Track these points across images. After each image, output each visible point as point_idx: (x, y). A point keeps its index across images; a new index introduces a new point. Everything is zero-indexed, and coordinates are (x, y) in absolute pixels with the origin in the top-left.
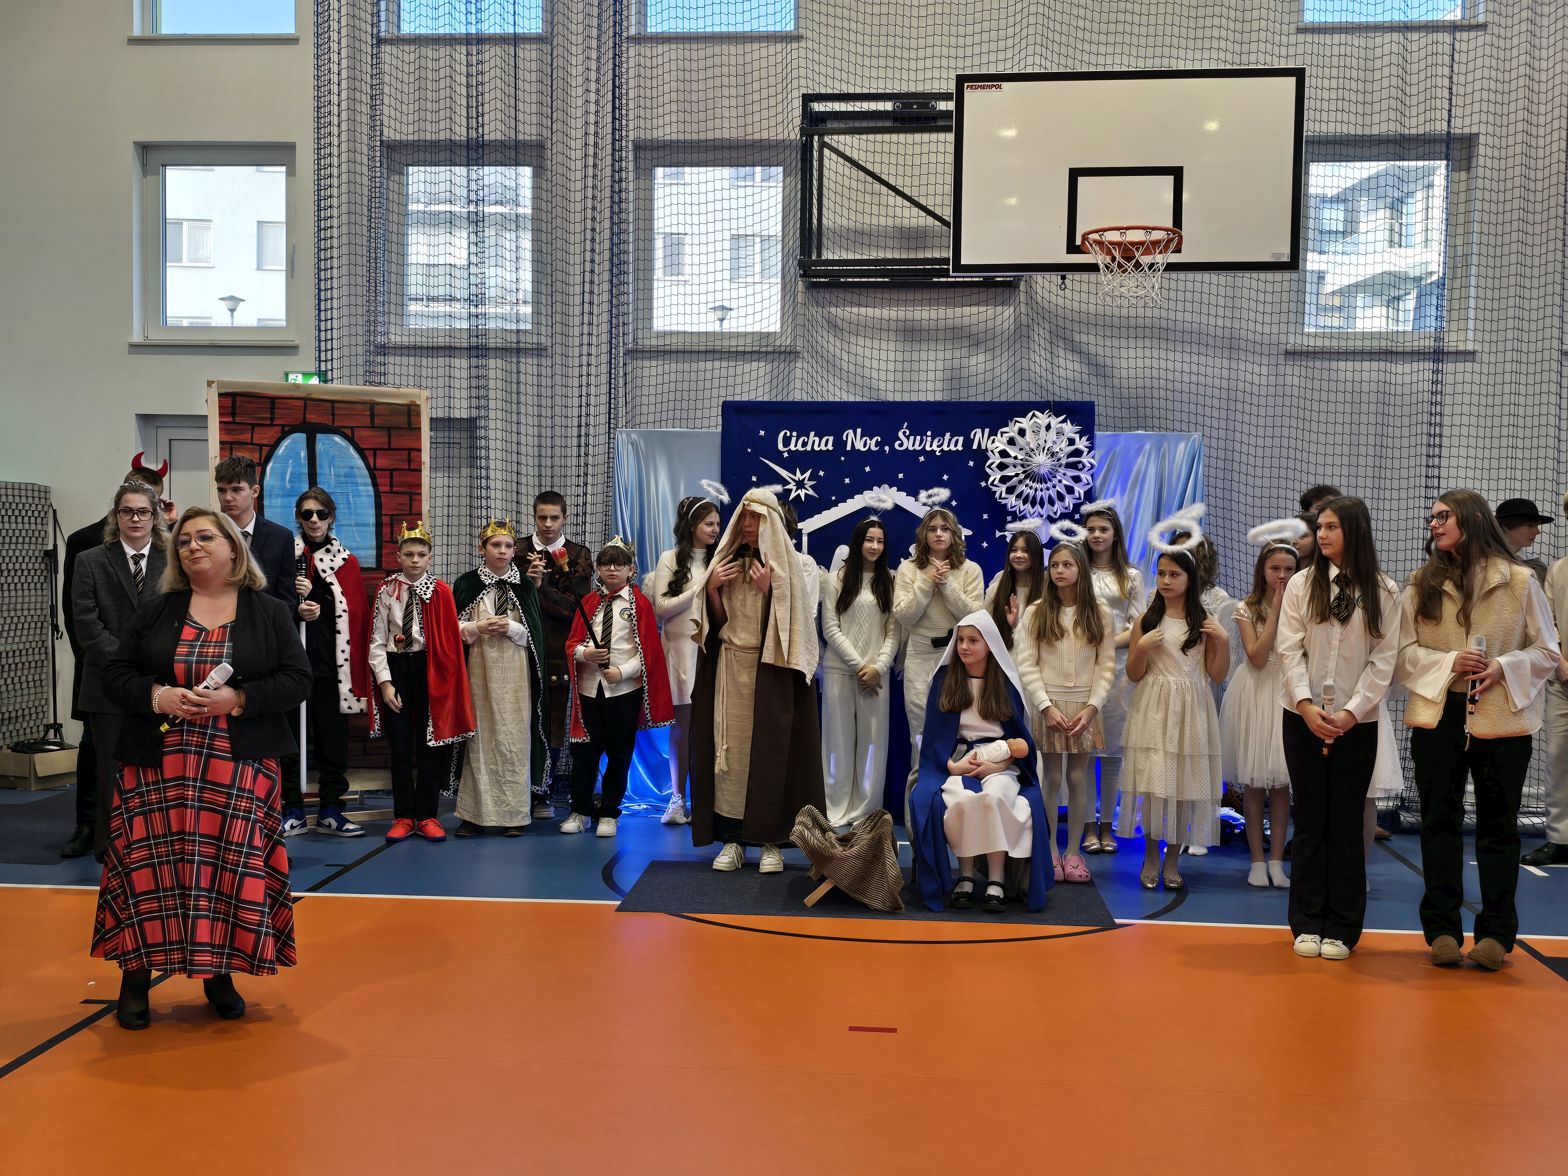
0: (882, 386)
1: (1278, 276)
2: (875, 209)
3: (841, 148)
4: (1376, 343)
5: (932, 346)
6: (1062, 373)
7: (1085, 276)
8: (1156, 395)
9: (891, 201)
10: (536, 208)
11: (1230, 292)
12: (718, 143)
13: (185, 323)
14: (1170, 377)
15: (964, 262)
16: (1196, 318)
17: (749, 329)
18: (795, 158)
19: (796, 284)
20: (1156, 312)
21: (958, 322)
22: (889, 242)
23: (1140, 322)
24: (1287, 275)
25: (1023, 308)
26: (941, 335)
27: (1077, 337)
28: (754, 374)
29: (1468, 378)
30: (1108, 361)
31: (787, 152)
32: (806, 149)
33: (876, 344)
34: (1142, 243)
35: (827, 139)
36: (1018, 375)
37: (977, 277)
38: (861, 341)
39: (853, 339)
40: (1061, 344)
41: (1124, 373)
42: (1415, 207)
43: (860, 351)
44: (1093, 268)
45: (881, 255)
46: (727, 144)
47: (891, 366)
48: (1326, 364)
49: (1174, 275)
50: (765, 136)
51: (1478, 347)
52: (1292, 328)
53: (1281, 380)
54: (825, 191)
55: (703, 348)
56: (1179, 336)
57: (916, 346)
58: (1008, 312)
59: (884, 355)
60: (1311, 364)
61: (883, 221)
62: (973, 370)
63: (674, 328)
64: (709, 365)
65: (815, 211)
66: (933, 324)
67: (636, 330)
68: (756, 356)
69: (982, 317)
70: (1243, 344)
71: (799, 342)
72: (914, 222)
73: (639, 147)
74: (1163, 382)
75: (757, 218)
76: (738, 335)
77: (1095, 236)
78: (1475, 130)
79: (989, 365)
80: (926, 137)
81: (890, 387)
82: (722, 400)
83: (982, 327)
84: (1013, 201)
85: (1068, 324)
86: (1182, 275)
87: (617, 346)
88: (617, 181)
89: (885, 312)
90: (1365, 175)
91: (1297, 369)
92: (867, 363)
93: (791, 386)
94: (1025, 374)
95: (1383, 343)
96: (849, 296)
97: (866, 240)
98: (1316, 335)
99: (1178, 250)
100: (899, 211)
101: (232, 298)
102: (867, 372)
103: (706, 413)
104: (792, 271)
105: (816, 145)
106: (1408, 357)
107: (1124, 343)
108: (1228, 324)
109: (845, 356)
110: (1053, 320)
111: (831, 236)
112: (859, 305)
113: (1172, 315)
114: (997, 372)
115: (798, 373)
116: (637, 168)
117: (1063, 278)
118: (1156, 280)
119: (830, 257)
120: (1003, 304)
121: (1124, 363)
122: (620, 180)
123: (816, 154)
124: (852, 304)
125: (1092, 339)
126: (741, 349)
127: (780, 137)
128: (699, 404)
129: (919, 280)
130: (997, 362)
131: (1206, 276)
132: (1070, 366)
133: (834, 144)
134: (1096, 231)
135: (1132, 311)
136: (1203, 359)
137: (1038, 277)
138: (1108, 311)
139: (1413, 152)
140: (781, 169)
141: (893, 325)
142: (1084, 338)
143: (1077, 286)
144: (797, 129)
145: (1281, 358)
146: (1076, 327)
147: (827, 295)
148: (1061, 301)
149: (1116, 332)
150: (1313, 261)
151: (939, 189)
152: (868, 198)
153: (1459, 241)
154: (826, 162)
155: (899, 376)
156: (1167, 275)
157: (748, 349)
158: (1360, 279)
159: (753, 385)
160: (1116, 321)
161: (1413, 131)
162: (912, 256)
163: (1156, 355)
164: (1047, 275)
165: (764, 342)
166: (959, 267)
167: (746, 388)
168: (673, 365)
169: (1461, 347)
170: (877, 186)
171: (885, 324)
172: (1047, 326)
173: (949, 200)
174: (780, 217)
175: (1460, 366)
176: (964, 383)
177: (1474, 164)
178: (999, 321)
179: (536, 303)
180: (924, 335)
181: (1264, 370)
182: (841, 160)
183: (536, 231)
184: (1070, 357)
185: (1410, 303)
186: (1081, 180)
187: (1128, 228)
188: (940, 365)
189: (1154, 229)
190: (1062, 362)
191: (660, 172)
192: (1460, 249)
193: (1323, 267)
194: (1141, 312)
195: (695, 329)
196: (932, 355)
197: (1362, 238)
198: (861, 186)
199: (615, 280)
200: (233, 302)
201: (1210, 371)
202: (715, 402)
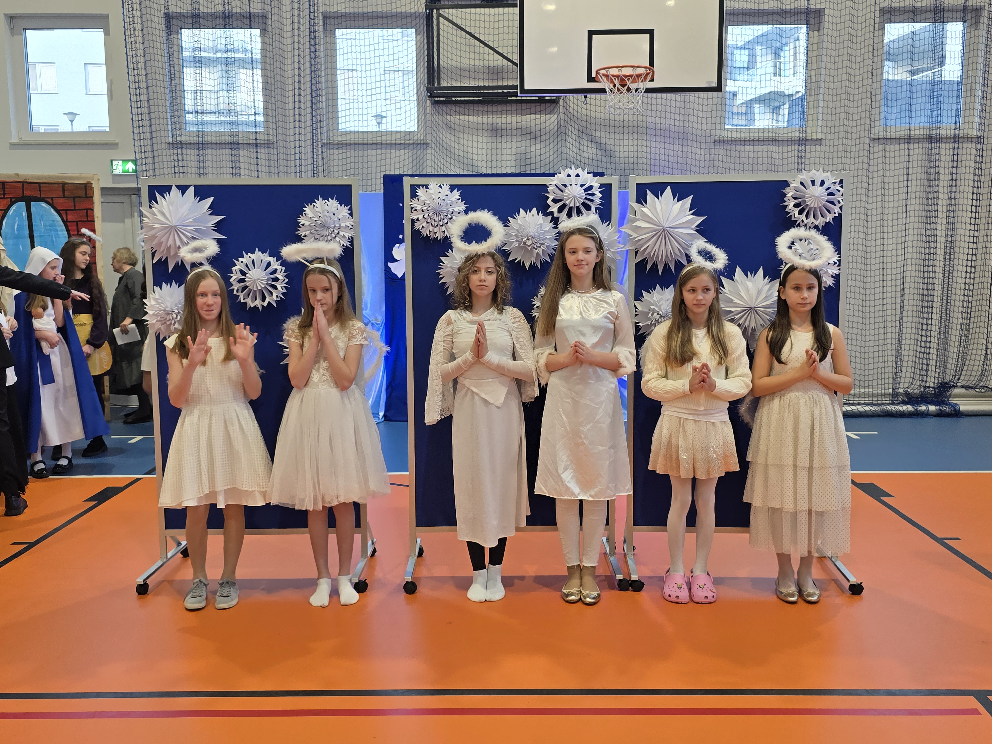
0: (480, 164)
1: (710, 94)
2: (472, 56)
3: (450, 18)
4: (766, 135)
5: (509, 139)
6: (586, 155)
7: (598, 96)
8: (640, 167)
9: (482, 50)
10: (264, 56)
11: (682, 105)
12: (375, 14)
13: (42, 130)
14: (649, 157)
15: (526, 87)
16: (663, 121)
17: (398, 129)
18: (423, 22)
19: (426, 102)
20: (640, 118)
21: (524, 125)
22: (481, 76)
23: (631, 124)
24: (715, 94)
25: (562, 116)
26: (514, 132)
27: (594, 134)
28: (402, 157)
29: (818, 154)
30: (612, 148)
31: (418, 20)
32: (429, 17)
33: (475, 138)
34: (631, 76)
35: (441, 11)
36: (560, 157)
37: (534, 97)
38: (466, 136)
39: (461, 135)
40: (585, 137)
41: (622, 155)
42: (788, 53)
43: (466, 142)
44: (603, 91)
45: (477, 84)
46: (380, 15)
47: (484, 152)
48: (738, 147)
49: (650, 95)
50: (404, 10)
51: (823, 137)
52: (718, 126)
53: (712, 158)
54: (441, 44)
55: (370, 142)
56: (653, 132)
57: (499, 139)
58: (553, 117)
59: (480, 145)
60: (729, 147)
61: (477, 63)
62: (533, 154)
63: (352, 129)
64: (374, 152)
65: (436, 56)
66: (509, 126)
67: (328, 131)
68: (403, 146)
69: (538, 122)
70: (690, 136)
71: (429, 137)
72: (496, 64)
73: (325, 17)
74: (644, 160)
75: (401, 61)
76: (391, 133)
77: (604, 72)
78: (822, 7)
79: (543, 151)
80: (501, 10)
81: (485, 164)
82: (383, 174)
83: (538, 128)
84: (555, 49)
85: (589, 126)
86: (654, 95)
87: (317, 141)
88: (313, 38)
89: (480, 119)
90: (760, 33)
91: (721, 151)
92: (470, 150)
93: (425, 164)
94: (564, 156)
95: (770, 135)
96: (458, 109)
97: (467, 74)
98: (732, 130)
99: (652, 80)
100: (486, 57)
101: (71, 113)
102: (470, 156)
103: (374, 181)
104: (423, 93)
105: (435, 15)
106: (785, 143)
107: (621, 136)
108: (682, 124)
109: (457, 146)
110: (580, 123)
111: (446, 72)
112: (464, 115)
113: (649, 119)
114: (547, 155)
115: (429, 157)
116: (325, 30)
117: (585, 97)
118: (640, 97)
119: (446, 85)
120: (550, 114)
121: (621, 149)
122: (315, 38)
123: (435, 21)
124: (460, 114)
125: (603, 134)
126: (393, 142)
127: (413, 10)
128: (369, 176)
129: (500, 98)
130: (547, 149)
131: (669, 95)
132: (590, 151)
133: (446, 15)
134: (604, 69)
135: (626, 117)
136: (667, 146)
137: (570, 96)
138: (612, 117)
139: (788, 20)
140: (414, 30)
141: (485, 127)
142: (598, 134)
143: (593, 102)
144: (423, 6)
145: (712, 144)
146: (593, 128)
147: (445, 109)
148: (584, 111)
149: (617, 130)
150: (730, 85)
151: (510, 42)
152: (468, 49)
153: (813, 73)
154: (441, 26)
155: (489, 158)
156: (646, 95)
157: (398, 142)
158: (757, 96)
159: (402, 164)
160: (617, 124)
161: (788, 7)
162: (495, 84)
163: (640, 144)
164: (576, 95)
165: (407, 138)
166: (523, 91)
167: (397, 166)
168: (352, 153)
169: (814, 137)
170: (473, 41)
171: (480, 126)
172: (576, 126)
173: (517, 50)
174: (415, 60)
175: (813, 147)
176: (528, 162)
177: (822, 27)
178: (548, 123)
179: (266, 115)
180: (504, 133)
181: (703, 152)
182: (450, 25)
183: (264, 69)
184: (590, 145)
185: (785, 110)
186: (594, 37)
187: (623, 67)
188: (514, 151)
189: (638, 67)
190: (585, 148)
191: (339, 33)
192: (814, 78)
193: (736, 89)
194: (631, 118)
195: (365, 130)
196: (509, 145)
197: (759, 72)
198: (463, 41)
199: (314, 100)
200: (72, 116)
201: (671, 153)
202: (378, 175)
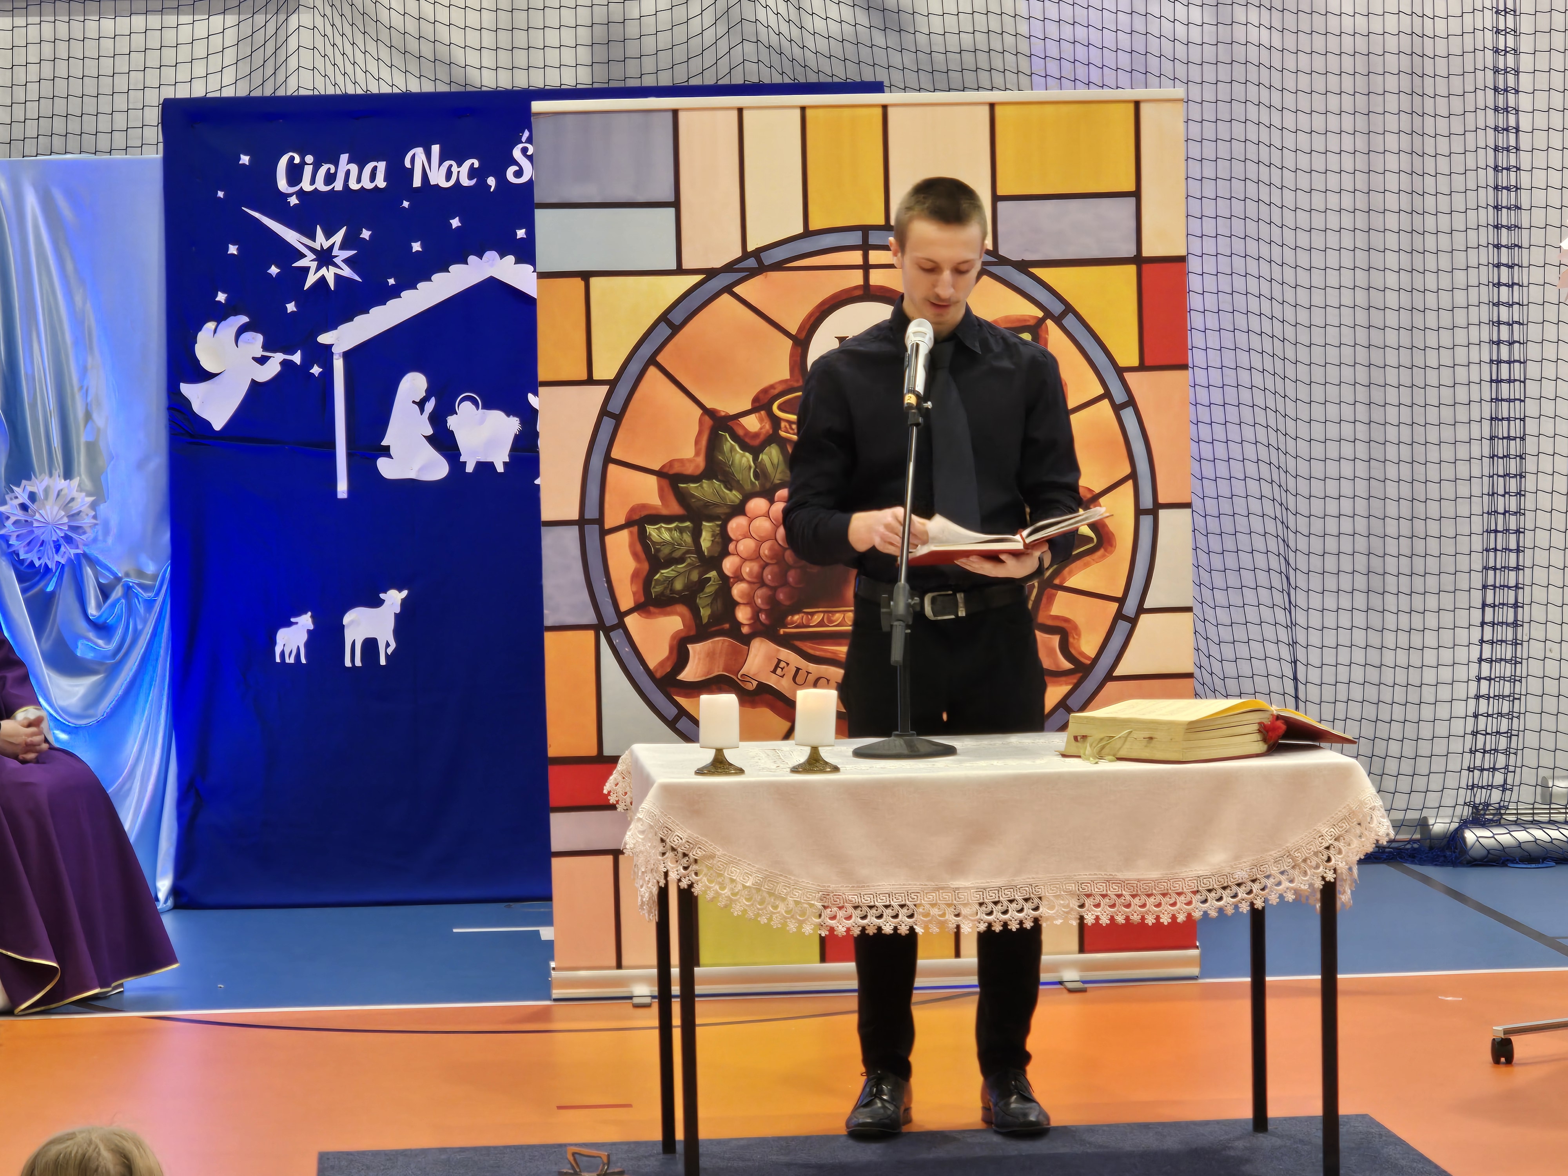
0: (473, 59)
6: (820, 25)
8: (997, 63)
28: (217, 41)
36: (735, 32)
74: (1009, 40)
81: (492, 60)
82: (161, 95)
93: (293, 62)
94: (749, 30)
114: (695, 26)
115: (306, 39)
155: (505, 39)
159: (215, 65)
167: (201, 70)
176: (632, 49)
202: (147, 101)
